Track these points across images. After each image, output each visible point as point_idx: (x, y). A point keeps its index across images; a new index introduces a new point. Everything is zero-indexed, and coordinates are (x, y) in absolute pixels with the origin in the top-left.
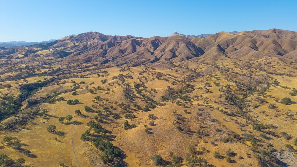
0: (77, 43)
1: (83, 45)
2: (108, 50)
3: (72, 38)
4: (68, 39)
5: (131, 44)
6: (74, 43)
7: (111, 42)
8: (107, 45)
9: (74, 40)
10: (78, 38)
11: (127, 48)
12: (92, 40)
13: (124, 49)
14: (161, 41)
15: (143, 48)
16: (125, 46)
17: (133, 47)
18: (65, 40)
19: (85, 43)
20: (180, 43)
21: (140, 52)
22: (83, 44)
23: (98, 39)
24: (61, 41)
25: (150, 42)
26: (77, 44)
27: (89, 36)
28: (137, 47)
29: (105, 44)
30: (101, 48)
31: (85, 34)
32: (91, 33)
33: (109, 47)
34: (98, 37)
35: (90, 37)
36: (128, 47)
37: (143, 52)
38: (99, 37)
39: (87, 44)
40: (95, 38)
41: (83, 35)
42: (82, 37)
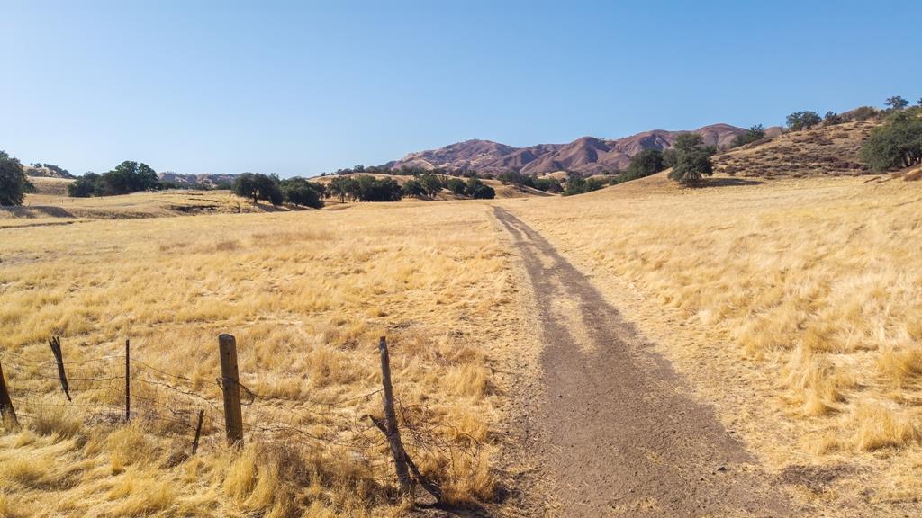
0: (442, 163)
1: (458, 166)
2: (521, 168)
3: (428, 155)
4: (421, 157)
5: (584, 147)
6: (435, 165)
7: (530, 152)
8: (519, 159)
9: (434, 159)
10: (443, 154)
11: (572, 156)
12: (480, 155)
13: (565, 160)
14: (668, 140)
15: (616, 154)
16: (566, 154)
17: (588, 154)
18: (412, 159)
19: (464, 161)
20: (721, 135)
21: (607, 162)
22: (456, 164)
23: (493, 153)
24: (401, 162)
25: (636, 142)
26: (441, 166)
27: (472, 148)
28: (601, 155)
29: (515, 157)
30: (506, 164)
31: (462, 144)
32: (475, 142)
33: (524, 162)
34: (495, 150)
35: (473, 151)
36: (576, 154)
37: (615, 161)
38: (498, 149)
39: (469, 163)
40: (487, 151)
41: (456, 147)
42: (452, 152)
